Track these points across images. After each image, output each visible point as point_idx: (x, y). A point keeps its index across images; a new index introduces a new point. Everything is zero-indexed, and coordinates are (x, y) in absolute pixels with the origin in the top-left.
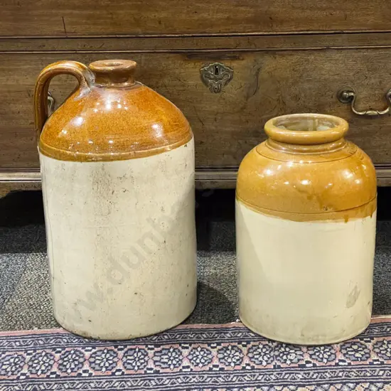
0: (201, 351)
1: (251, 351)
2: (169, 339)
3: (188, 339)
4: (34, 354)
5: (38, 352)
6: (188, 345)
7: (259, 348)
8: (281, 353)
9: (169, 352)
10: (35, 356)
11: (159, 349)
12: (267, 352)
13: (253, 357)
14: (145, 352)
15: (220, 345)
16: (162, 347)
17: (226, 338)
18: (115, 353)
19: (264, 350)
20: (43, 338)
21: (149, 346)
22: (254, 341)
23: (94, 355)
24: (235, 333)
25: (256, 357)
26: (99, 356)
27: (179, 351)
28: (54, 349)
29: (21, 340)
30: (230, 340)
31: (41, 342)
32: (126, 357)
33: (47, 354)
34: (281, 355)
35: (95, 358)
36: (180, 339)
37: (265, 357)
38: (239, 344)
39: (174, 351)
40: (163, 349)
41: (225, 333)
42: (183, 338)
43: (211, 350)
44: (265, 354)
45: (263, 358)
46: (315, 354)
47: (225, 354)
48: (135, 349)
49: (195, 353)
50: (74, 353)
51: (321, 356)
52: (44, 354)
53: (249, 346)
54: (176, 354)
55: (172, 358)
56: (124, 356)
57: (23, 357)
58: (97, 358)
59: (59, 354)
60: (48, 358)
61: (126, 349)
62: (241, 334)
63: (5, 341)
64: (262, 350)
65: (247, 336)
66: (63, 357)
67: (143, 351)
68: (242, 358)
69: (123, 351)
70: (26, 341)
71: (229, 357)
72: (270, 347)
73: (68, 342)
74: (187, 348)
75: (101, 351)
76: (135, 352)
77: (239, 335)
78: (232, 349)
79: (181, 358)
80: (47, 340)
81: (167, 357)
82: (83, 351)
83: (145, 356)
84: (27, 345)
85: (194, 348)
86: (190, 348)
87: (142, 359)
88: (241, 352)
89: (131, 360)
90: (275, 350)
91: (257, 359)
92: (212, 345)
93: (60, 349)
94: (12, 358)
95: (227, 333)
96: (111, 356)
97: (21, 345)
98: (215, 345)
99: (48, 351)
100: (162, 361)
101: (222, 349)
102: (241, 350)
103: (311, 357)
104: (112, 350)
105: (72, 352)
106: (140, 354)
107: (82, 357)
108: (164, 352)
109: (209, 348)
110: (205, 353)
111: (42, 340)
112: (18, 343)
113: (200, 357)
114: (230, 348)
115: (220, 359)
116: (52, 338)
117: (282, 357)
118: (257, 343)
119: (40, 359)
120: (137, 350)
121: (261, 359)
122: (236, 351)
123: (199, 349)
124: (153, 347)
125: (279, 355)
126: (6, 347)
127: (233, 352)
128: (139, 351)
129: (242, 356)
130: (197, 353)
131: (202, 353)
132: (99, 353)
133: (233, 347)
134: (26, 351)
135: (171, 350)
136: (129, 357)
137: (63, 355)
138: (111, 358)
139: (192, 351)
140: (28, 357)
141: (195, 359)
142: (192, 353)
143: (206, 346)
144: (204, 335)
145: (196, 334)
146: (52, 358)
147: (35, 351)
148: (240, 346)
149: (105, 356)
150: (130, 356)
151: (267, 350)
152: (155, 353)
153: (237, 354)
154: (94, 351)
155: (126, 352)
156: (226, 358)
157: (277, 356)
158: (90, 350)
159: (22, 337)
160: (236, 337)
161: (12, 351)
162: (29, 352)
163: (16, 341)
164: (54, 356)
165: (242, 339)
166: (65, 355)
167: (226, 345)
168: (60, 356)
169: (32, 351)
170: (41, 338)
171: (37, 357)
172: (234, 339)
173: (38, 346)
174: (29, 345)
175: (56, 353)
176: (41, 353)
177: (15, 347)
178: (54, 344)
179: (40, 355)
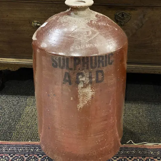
4: (28, 156)
5: (30, 155)
15: (118, 158)
17: (121, 154)
20: (33, 148)
22: (135, 156)
24: (125, 151)
29: (23, 147)
31: (32, 150)
38: (127, 157)
41: (120, 151)
43: (114, 160)
52: (33, 157)
53: (133, 159)
57: (23, 158)
63: (15, 147)
65: (131, 153)
70: (25, 148)
80: (35, 148)
84: (25, 151)
92: (114, 158)
93: (41, 155)
94: (18, 158)
95: (122, 151)
97: (22, 151)
99: (35, 156)
112: (21, 149)
116: (37, 147)
126: (15, 151)
134: (25, 155)
137: (42, 159)
140: (26, 158)
147: (29, 155)
148: (128, 159)
159: (23, 146)
160: (126, 153)
161: (18, 154)
162: (26, 155)
163: (20, 148)
164: (38, 159)
165: (129, 155)
166: (44, 159)
167: (121, 158)
168: (41, 159)
169: (28, 155)
170: (32, 147)
171: (29, 159)
172: (125, 155)
173: (31, 152)
174: (26, 151)
175: (39, 157)
176: (32, 156)
177: (20, 152)
178: (38, 151)
179: (31, 157)
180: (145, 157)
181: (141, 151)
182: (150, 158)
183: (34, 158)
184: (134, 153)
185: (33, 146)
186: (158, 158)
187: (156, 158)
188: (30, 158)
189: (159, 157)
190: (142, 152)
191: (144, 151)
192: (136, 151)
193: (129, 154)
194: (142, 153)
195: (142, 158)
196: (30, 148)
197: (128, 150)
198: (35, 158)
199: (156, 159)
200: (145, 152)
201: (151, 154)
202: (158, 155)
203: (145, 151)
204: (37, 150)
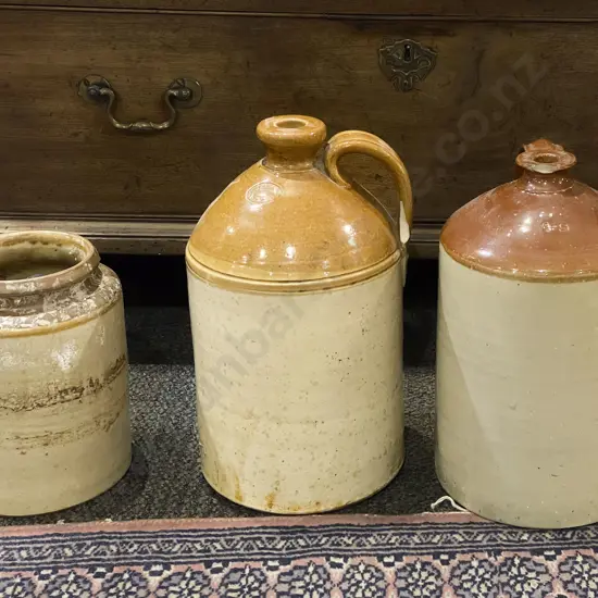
0: (366, 571)
1: (458, 572)
2: (308, 546)
3: (343, 547)
4: (53, 577)
5: (61, 572)
6: (341, 561)
7: (471, 567)
8: (512, 578)
9: (307, 573)
10: (54, 582)
11: (288, 568)
12: (487, 576)
13: (461, 586)
14: (262, 574)
15: (402, 560)
16: (293, 563)
17: (412, 546)
18: (205, 577)
19: (481, 571)
20: (73, 544)
21: (270, 563)
22: (463, 552)
23: (165, 584)
24: (428, 534)
25: (465, 586)
26: (175, 585)
27: (325, 571)
28: (92, 569)
29: (31, 546)
30: (419, 550)
31: (68, 552)
32: (226, 586)
33: (77, 577)
34: (512, 582)
35: (167, 588)
36: (327, 546)
37: (482, 586)
38: (434, 558)
39: (315, 572)
40: (295, 568)
41: (409, 535)
42: (333, 544)
43: (385, 569)
44: (483, 580)
45: (479, 588)
46: (572, 581)
47: (410, 580)
48: (243, 570)
49: (353, 576)
50: (128, 580)
51: (584, 585)
52: (72, 577)
53: (454, 563)
54: (320, 578)
55: (311, 587)
56: (221, 584)
57: (31, 583)
58: (172, 588)
59: (100, 580)
60: (78, 587)
61: (226, 570)
62: (438, 537)
64: (477, 571)
65: (449, 542)
66: (107, 585)
67: (257, 573)
68: (440, 588)
69: (221, 575)
70: (40, 549)
71: (417, 586)
72: (491, 565)
73: (118, 553)
74: (340, 566)
75: (179, 573)
76: (243, 576)
77: (435, 540)
78: (423, 569)
79: (328, 586)
80: (80, 547)
81: (301, 584)
82: (146, 574)
83: (261, 583)
84: (41, 558)
85: (352, 567)
86: (346, 566)
87: (256, 589)
88: (439, 576)
89: (235, 591)
90: (502, 573)
91: (468, 590)
92: (386, 560)
93: (103, 570)
94: (9, 585)
95: (414, 534)
96: (197, 584)
97: (30, 558)
98: (391, 559)
99: (80, 572)
100: (293, 592)
101: (404, 569)
102: (438, 571)
103: (565, 587)
104: (199, 573)
105: (126, 576)
106: (251, 579)
107: (144, 587)
108: (296, 573)
109: (381, 565)
110: (372, 576)
111: (70, 548)
112: (24, 554)
113: (363, 585)
114: (418, 566)
115: (400, 590)
116: (89, 542)
117: (513, 587)
118: (467, 557)
119: (64, 587)
120: (247, 571)
121: (474, 590)
122: (430, 574)
123: (362, 568)
124: (276, 563)
125: (508, 584)
127: (424, 574)
128: (250, 574)
129: (440, 583)
130: (358, 577)
131: (367, 576)
132: (175, 580)
133: (424, 564)
134: (38, 571)
135: (311, 569)
136: (231, 587)
137: (108, 581)
138: (198, 588)
139: (348, 572)
140: (41, 584)
141: (353, 589)
142: (348, 576)
143: (374, 561)
144: (371, 539)
145: (358, 537)
146: (87, 586)
147: (55, 572)
148: (437, 563)
149: (187, 585)
150: (233, 583)
151: (487, 572)
152: (279, 577)
153: (431, 579)
154: (166, 573)
155: (227, 576)
156: (411, 588)
157: (504, 585)
158: (160, 573)
160: (430, 543)
161: (11, 570)
162: (44, 572)
163: (22, 549)
164: (91, 584)
165: (441, 548)
166: (113, 583)
167: (411, 559)
168: (103, 584)
169: (50, 571)
170: (68, 543)
171: (57, 585)
172: (427, 548)
173: (63, 560)
174: (45, 557)
175: (95, 577)
176: (67, 576)
177: (18, 561)
178: (93, 557)
179: (64, 579)
180: (498, 553)
181: (487, 533)
182: (518, 553)
183: (75, 581)
184: (460, 542)
185: (73, 540)
186: (547, 553)
187: (539, 552)
188: (60, 581)
189: (550, 550)
190: (488, 537)
191: (496, 533)
192: (467, 533)
193: (440, 545)
194: (489, 540)
195: (490, 555)
196: (60, 546)
197: (438, 533)
198: (80, 580)
199: (542, 557)
200: (501, 535)
201: (524, 541)
202: (548, 544)
203: (500, 532)
204: (88, 552)
